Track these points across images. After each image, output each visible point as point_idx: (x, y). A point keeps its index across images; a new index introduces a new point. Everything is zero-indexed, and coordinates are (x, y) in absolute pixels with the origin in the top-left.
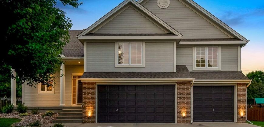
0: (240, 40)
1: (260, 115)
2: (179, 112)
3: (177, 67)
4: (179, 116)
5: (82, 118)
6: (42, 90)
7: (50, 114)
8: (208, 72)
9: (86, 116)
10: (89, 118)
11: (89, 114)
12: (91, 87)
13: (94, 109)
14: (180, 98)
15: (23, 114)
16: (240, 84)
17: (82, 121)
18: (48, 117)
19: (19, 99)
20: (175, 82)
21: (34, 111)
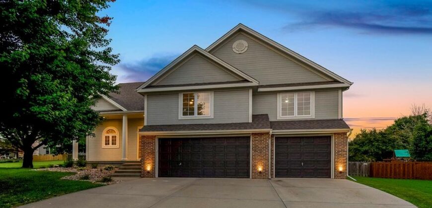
0: (340, 82)
1: (391, 171)
2: (255, 166)
3: (254, 117)
4: (254, 171)
5: (140, 172)
6: (106, 144)
7: (110, 168)
8: (297, 121)
9: (145, 170)
10: (148, 172)
11: (149, 168)
12: (150, 140)
13: (154, 163)
14: (255, 151)
15: (81, 168)
16: (338, 134)
17: (140, 175)
18: (106, 171)
19: (82, 154)
20: (249, 134)
21: (94, 165)
